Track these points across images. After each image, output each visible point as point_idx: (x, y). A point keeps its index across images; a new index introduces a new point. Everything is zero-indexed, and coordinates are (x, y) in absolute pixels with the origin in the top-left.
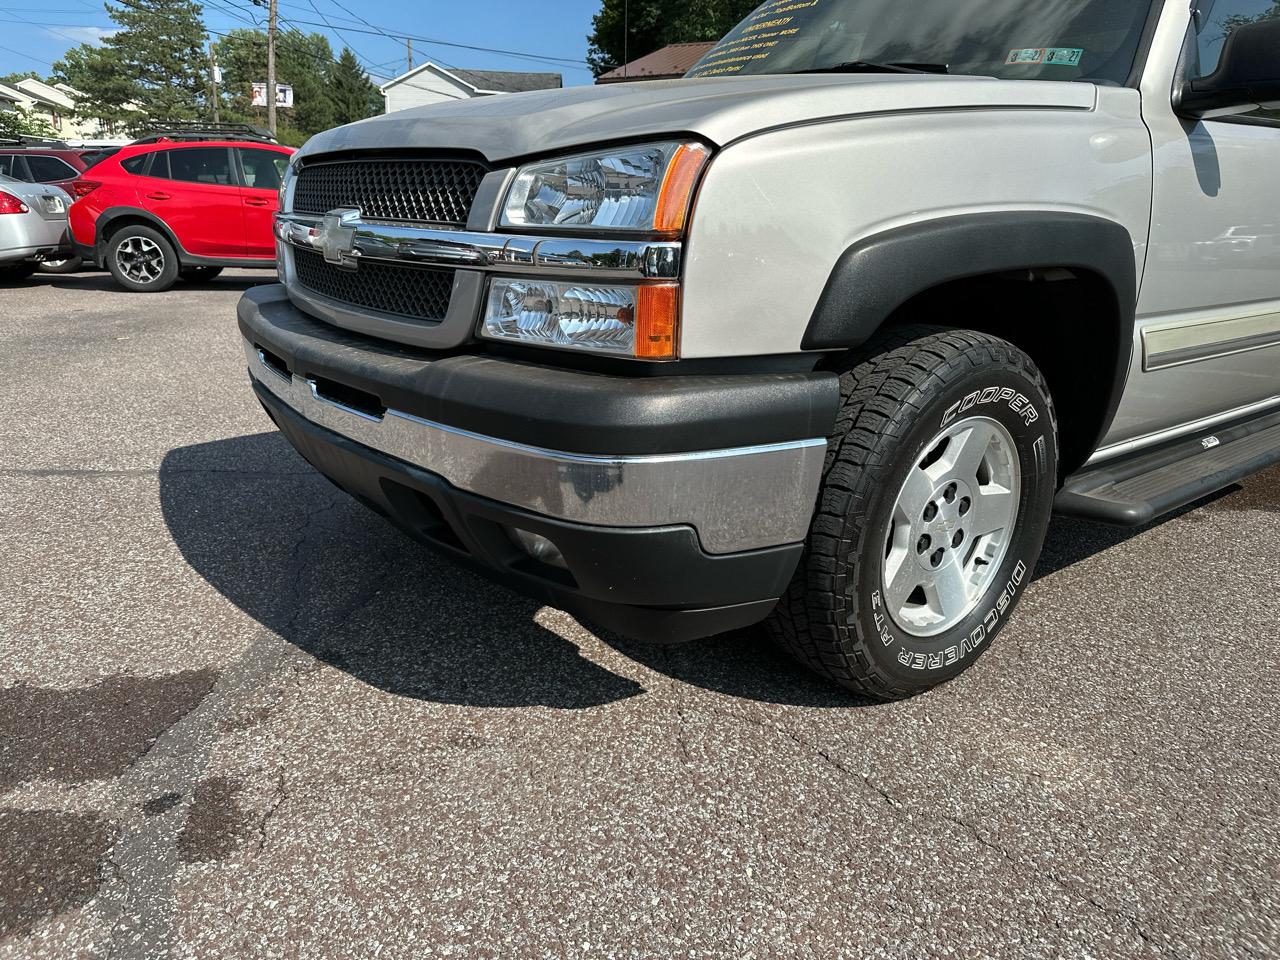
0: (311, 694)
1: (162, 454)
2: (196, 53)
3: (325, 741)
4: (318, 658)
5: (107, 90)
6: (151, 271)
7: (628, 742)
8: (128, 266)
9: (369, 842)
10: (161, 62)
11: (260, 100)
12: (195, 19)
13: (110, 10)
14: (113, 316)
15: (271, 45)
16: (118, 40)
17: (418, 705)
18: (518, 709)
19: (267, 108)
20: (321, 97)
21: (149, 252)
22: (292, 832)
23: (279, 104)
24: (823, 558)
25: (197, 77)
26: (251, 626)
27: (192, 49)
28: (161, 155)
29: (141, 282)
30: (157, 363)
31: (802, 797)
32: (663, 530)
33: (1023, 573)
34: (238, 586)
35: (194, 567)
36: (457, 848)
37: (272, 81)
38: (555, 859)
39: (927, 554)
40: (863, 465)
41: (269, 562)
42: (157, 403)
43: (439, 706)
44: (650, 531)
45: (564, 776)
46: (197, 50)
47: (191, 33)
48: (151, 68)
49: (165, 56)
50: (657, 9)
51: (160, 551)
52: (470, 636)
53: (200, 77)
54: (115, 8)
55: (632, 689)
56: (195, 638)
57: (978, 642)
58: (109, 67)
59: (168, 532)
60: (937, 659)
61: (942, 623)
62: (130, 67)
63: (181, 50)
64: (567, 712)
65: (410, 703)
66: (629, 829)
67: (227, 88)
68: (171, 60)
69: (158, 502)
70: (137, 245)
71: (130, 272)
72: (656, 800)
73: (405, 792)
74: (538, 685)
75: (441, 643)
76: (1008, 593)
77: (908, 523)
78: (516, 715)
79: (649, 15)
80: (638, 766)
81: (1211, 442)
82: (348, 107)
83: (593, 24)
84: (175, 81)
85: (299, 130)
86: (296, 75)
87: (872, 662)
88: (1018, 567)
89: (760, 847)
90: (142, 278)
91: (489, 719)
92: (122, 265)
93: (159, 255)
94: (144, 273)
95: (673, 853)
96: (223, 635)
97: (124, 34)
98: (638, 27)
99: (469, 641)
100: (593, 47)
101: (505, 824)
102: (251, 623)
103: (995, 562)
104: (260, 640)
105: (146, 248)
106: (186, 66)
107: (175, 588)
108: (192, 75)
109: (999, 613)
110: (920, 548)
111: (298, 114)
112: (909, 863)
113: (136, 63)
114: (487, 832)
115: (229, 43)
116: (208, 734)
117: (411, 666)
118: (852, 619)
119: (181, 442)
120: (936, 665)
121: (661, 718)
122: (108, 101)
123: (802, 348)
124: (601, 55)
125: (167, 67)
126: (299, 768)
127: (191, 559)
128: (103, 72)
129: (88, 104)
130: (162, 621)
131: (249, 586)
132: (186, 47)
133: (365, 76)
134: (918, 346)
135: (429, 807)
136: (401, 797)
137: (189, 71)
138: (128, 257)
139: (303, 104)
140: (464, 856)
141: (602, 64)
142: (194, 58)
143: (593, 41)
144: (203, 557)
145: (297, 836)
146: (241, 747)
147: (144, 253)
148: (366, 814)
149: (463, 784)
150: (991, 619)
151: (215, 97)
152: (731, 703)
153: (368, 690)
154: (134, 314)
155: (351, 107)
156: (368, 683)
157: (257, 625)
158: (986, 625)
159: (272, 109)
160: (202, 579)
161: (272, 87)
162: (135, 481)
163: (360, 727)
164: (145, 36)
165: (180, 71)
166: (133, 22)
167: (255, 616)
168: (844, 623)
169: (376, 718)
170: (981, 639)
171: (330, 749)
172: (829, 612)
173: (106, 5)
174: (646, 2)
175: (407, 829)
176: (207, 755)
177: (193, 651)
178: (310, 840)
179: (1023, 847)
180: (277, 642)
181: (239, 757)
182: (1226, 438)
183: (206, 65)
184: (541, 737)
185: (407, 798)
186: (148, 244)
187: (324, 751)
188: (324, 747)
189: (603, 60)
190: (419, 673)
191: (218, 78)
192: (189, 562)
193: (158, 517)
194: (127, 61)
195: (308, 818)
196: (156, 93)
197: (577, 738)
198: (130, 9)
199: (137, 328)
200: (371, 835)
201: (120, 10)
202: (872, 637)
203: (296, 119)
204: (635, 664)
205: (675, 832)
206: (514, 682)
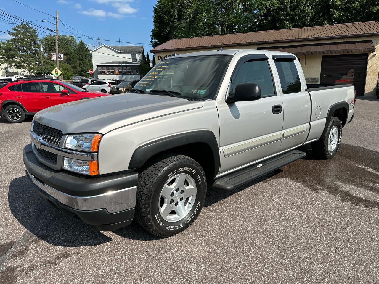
0: (35, 246)
1: (11, 180)
2: (35, 43)
3: (35, 258)
4: (38, 237)
5: (8, 55)
6: (18, 117)
7: (104, 253)
8: (11, 116)
9: (39, 280)
10: (25, 46)
11: (54, 58)
12: (35, 34)
13: (9, 32)
14: (5, 133)
15: (57, 43)
16: (12, 40)
17: (58, 247)
18: (81, 247)
19: (56, 60)
20: (74, 54)
21: (17, 112)
22: (23, 279)
23: (60, 59)
24: (143, 209)
25: (36, 50)
26: (24, 230)
27: (34, 42)
28: (19, 85)
29: (14, 120)
30: (15, 149)
31: (138, 262)
32: (98, 210)
33: (200, 205)
34: (23, 219)
35: (13, 215)
36: (58, 280)
37: (57, 53)
38: (78, 280)
39: (173, 204)
40: (149, 189)
41: (32, 211)
42: (13, 164)
43: (63, 247)
44: (95, 211)
45: (86, 262)
46: (36, 43)
47: (34, 38)
48: (22, 48)
49: (26, 45)
50: (168, 28)
51: (5, 211)
52: (76, 229)
53: (37, 50)
54: (10, 31)
55: (110, 239)
56: (10, 234)
57: (189, 222)
58: (9, 48)
59: (9, 205)
60: (177, 227)
61: (180, 218)
62: (16, 48)
63: (31, 43)
64: (92, 246)
65: (57, 247)
66: (97, 273)
67: (45, 52)
68: (28, 46)
69: (7, 196)
70: (13, 110)
71: (11, 118)
72: (105, 266)
73: (50, 268)
74: (88, 241)
75: (68, 231)
76: (196, 209)
77: (166, 198)
78: (80, 248)
79: (166, 30)
80: (104, 258)
81: (261, 165)
82: (82, 56)
83: (152, 31)
84: (29, 51)
85: (68, 64)
86: (66, 48)
87: (158, 230)
88: (198, 203)
89: (123, 274)
90: (15, 119)
91: (74, 250)
92: (9, 116)
93: (20, 113)
94: (15, 118)
95: (104, 277)
96: (17, 233)
97: (13, 39)
98: (163, 33)
99: (75, 230)
100: (152, 38)
101: (70, 274)
102: (24, 229)
103: (193, 203)
104: (26, 233)
105: (16, 111)
106: (32, 47)
107: (7, 221)
108: (34, 50)
109: (194, 214)
110: (171, 203)
111: (67, 59)
112: (153, 275)
113: (17, 47)
114: (66, 276)
115: (46, 39)
116: (8, 258)
117: (59, 238)
118: (151, 222)
119: (17, 176)
120: (177, 228)
121: (113, 246)
122: (9, 58)
123: (128, 169)
124: (154, 40)
125: (27, 48)
126: (27, 264)
127: (13, 212)
128: (8, 50)
129: (3, 59)
130: (3, 230)
131: (26, 218)
132: (32, 42)
133: (87, 47)
134: (164, 161)
135: (54, 271)
136: (49, 269)
137: (33, 49)
138: (11, 114)
139: (68, 56)
140: (59, 281)
141: (155, 43)
142: (35, 45)
143: (152, 36)
144: (16, 211)
145: (24, 280)
146: (15, 261)
147: (15, 112)
148: (40, 274)
149: (63, 265)
150: (192, 216)
151: (42, 56)
152: (131, 241)
153: (48, 244)
154: (12, 132)
155: (83, 56)
156: (48, 243)
157: (26, 229)
158: (191, 217)
159: (58, 61)
160: (15, 218)
161: (57, 54)
162: (2, 190)
163: (44, 254)
164: (20, 39)
165: (31, 49)
166: (16, 35)
167: (25, 227)
168: (149, 223)
169: (48, 251)
170: (190, 221)
171: (36, 259)
172: (146, 221)
173: (8, 31)
174: (165, 26)
175: (48, 276)
176: (7, 263)
177: (9, 238)
178: (26, 281)
179: (179, 269)
180: (30, 234)
181: (15, 263)
182: (264, 164)
183: (39, 46)
184: (84, 253)
185: (50, 269)
186: (16, 110)
187: (34, 260)
188: (34, 259)
189: (155, 42)
190: (61, 239)
191: (42, 50)
192: (12, 213)
193: (7, 201)
194: (15, 47)
195: (27, 276)
196: (24, 55)
197: (93, 253)
198: (15, 32)
199: (11, 137)
200: (40, 278)
201: (12, 32)
202: (157, 225)
203: (66, 61)
204: (113, 233)
205: (106, 272)
206: (82, 240)
